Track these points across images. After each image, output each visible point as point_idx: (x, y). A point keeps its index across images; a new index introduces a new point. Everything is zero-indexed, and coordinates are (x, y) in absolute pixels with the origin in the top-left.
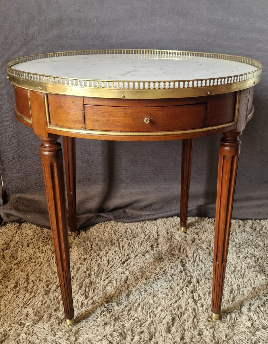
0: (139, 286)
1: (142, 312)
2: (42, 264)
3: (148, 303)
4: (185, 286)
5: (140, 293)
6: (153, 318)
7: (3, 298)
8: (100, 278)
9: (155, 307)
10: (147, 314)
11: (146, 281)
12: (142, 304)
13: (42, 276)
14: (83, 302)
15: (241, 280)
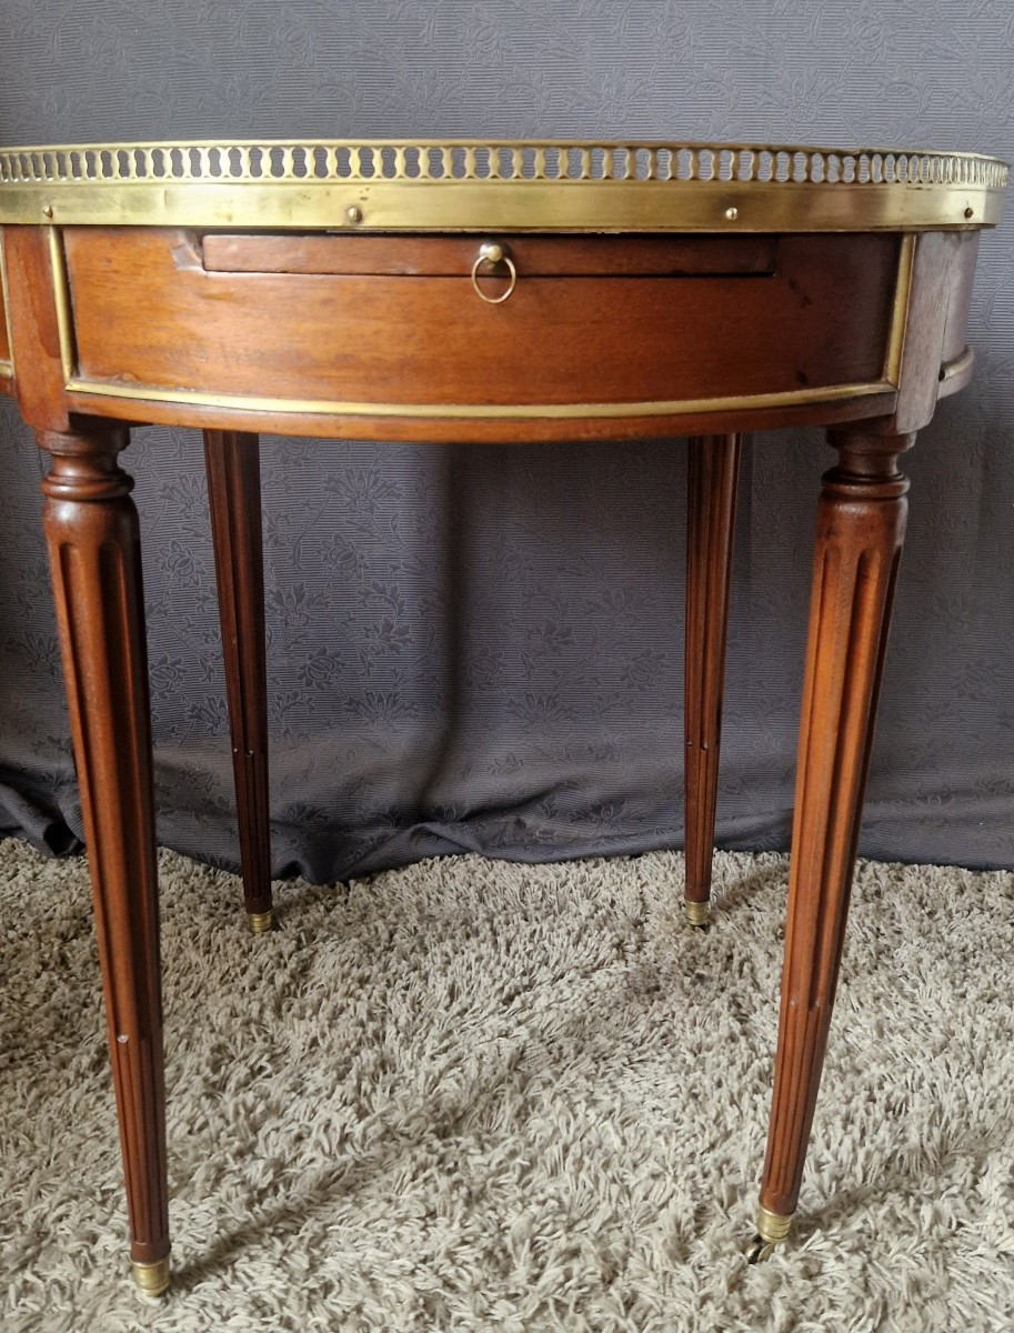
0: (567, 1083)
1: (577, 1178)
2: (203, 991)
3: (600, 1147)
4: (750, 1088)
5: (572, 1110)
6: (618, 1200)
7: (47, 1104)
8: (416, 1050)
9: (628, 1162)
10: (597, 1189)
11: (593, 1066)
12: (575, 1149)
13: (198, 1030)
14: (347, 1130)
15: (974, 1079)
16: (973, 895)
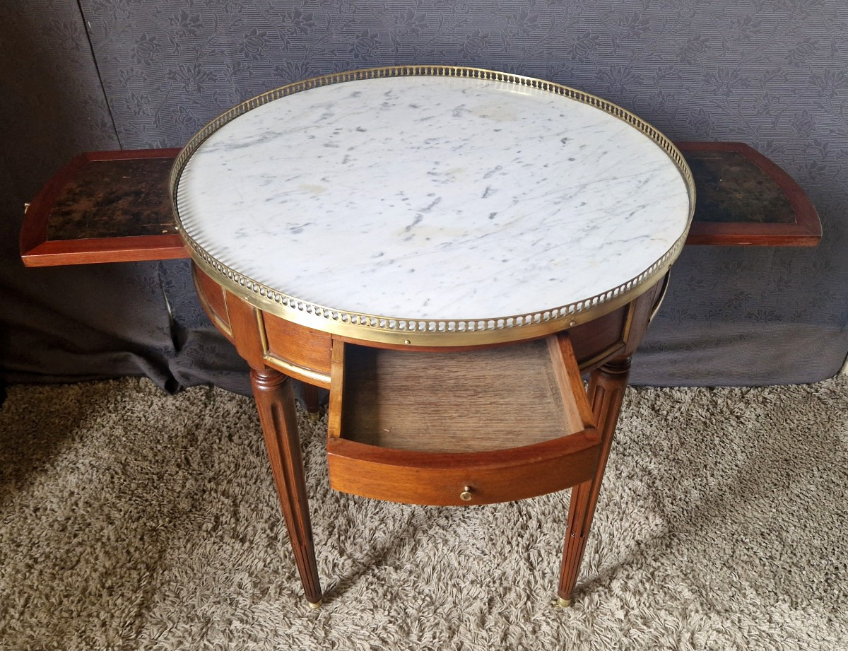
0: (434, 532)
1: (438, 585)
2: (259, 481)
3: (449, 566)
4: (517, 534)
5: (436, 547)
6: (456, 595)
7: (196, 550)
8: (364, 513)
9: (461, 575)
10: (447, 589)
11: (447, 521)
12: (438, 568)
13: (260, 505)
14: (335, 561)
15: (617, 524)
16: (635, 408)
